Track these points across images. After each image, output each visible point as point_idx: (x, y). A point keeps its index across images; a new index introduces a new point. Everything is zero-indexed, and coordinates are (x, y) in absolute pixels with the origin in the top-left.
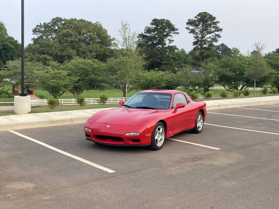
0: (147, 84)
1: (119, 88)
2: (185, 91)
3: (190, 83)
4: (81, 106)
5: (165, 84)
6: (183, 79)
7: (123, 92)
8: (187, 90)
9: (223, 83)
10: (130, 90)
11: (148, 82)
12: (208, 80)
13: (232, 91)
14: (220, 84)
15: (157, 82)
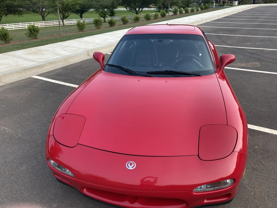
0: (64, 8)
1: (37, 13)
2: (96, 13)
3: (100, 6)
4: (6, 43)
5: (80, 7)
6: (93, 2)
7: (42, 16)
8: (98, 12)
9: (125, 5)
10: (48, 14)
11: (64, 6)
12: (114, 3)
13: (132, 12)
14: (123, 6)
15: (72, 5)
